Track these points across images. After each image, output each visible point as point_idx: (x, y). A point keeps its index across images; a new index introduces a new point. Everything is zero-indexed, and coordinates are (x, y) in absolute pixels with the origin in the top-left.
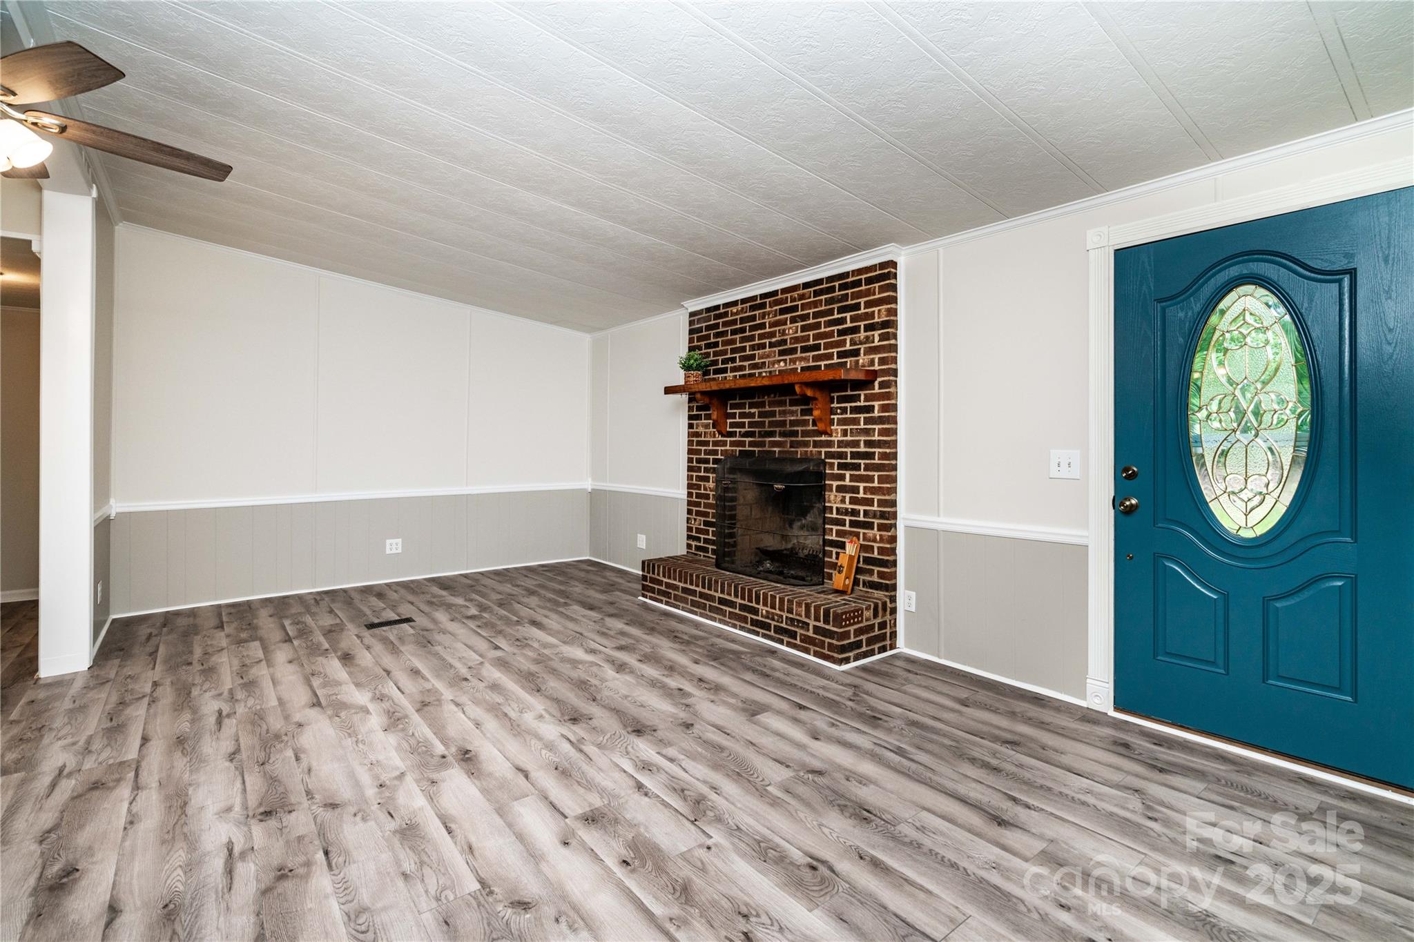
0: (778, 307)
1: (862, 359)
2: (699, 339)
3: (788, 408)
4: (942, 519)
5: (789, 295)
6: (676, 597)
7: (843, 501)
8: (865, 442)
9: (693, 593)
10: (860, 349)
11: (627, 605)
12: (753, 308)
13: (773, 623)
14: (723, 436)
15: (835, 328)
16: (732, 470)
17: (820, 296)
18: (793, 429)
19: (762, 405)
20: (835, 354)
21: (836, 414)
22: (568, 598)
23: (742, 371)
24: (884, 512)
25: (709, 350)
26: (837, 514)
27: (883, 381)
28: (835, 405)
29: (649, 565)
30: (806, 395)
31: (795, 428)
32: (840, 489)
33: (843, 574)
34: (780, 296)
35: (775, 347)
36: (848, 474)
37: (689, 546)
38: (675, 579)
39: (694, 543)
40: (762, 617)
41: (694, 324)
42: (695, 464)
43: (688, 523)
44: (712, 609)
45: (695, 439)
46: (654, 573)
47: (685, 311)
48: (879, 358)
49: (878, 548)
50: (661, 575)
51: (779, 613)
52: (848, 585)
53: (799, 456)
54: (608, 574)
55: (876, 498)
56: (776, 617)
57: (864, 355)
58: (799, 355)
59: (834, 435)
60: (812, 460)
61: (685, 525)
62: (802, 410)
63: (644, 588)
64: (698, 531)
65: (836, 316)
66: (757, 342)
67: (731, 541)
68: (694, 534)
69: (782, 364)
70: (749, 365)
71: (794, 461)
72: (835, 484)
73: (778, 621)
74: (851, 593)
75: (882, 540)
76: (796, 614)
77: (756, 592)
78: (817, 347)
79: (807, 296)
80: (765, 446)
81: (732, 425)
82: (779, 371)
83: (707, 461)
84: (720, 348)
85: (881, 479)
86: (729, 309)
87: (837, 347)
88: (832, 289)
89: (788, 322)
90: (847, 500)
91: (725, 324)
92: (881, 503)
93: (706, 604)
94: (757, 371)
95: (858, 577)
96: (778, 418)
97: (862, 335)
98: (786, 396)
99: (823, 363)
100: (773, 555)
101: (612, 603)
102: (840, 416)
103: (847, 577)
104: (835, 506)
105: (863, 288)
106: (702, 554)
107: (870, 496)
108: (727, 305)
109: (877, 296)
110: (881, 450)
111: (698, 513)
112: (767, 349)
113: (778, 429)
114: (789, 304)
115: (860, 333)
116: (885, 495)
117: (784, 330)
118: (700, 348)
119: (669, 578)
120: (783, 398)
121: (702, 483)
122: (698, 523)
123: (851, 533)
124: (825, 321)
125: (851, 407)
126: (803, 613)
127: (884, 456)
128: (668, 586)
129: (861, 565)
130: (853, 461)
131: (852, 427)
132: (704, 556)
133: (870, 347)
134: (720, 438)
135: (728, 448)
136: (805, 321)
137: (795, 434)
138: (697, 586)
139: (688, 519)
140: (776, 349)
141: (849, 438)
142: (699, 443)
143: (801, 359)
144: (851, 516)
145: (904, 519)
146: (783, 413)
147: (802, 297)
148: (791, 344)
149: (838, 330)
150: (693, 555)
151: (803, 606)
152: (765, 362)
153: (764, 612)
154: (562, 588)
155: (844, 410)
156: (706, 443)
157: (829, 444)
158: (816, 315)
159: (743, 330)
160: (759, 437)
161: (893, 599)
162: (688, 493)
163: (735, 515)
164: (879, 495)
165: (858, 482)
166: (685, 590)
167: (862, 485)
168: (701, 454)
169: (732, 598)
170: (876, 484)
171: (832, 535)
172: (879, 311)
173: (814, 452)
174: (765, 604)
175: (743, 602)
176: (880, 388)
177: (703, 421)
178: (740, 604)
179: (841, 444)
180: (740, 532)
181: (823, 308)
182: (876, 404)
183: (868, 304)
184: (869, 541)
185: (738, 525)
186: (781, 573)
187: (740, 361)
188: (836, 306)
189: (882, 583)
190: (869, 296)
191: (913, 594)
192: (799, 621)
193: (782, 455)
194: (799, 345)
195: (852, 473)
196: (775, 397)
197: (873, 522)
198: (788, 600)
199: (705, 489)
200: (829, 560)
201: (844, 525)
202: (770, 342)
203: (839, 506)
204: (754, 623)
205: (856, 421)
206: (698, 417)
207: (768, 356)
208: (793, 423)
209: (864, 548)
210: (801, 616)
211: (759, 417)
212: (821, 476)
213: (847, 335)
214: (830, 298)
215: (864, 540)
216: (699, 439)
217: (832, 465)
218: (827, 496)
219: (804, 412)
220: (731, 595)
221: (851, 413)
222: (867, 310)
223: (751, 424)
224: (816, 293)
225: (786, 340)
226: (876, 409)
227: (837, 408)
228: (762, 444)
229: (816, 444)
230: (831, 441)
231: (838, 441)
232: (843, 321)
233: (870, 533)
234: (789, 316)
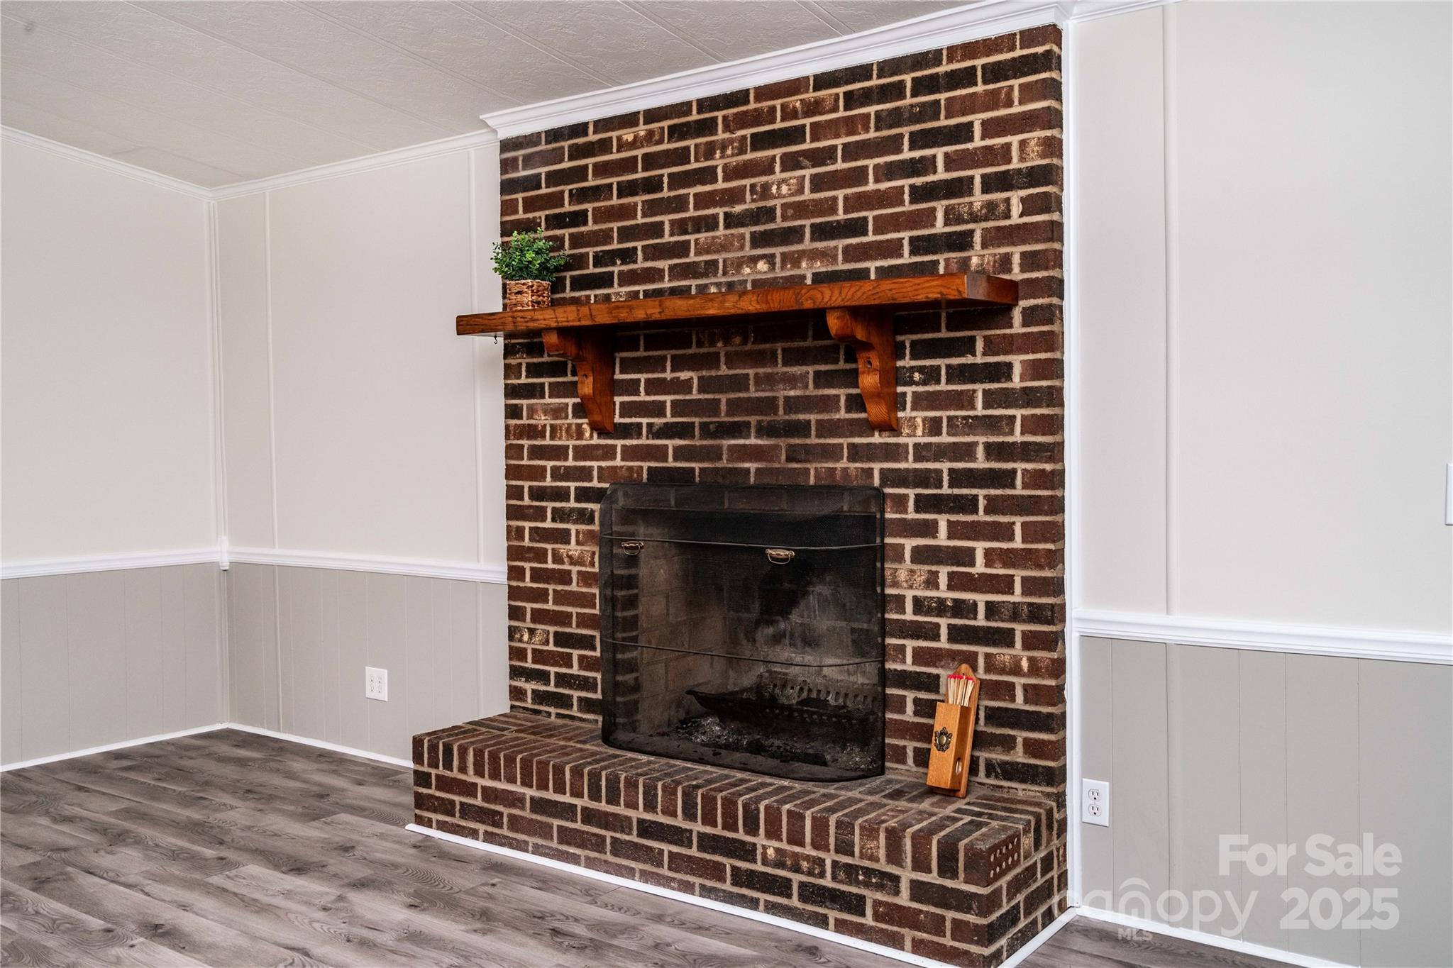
0: (748, 132)
1: (977, 257)
2: (530, 205)
3: (781, 369)
4: (1177, 619)
5: (778, 103)
6: (515, 823)
7: (932, 582)
8: (988, 446)
9: (567, 811)
10: (972, 232)
11: (385, 851)
12: (677, 132)
13: (796, 878)
14: (603, 433)
15: (906, 183)
16: (629, 516)
17: (862, 105)
18: (794, 417)
19: (711, 361)
20: (906, 243)
21: (911, 382)
22: (221, 843)
23: (652, 281)
24: (1040, 606)
25: (558, 232)
26: (915, 613)
27: (1033, 308)
28: (907, 362)
29: (433, 748)
30: (854, 337)
31: (801, 417)
32: (921, 555)
33: (951, 753)
34: (752, 105)
35: (743, 225)
36: (943, 521)
37: (516, 693)
38: (512, 780)
39: (529, 687)
40: (765, 862)
41: (516, 169)
42: (527, 501)
43: (511, 638)
44: (619, 848)
45: (526, 443)
46: (448, 765)
47: (490, 137)
48: (1023, 254)
49: (1026, 688)
50: (471, 770)
51: (814, 853)
52: (961, 774)
53: (812, 481)
54: (297, 765)
55: (1018, 575)
56: (805, 865)
57: (984, 246)
58: (807, 244)
59: (906, 431)
60: (851, 490)
61: (505, 643)
62: (817, 374)
63: (421, 801)
64: (540, 656)
65: (907, 154)
66: (692, 213)
67: (629, 678)
68: (529, 664)
69: (762, 266)
70: (671, 268)
71: (798, 491)
72: (909, 544)
73: (810, 873)
74: (968, 792)
75: (1035, 669)
76: (862, 856)
77: (745, 806)
78: (857, 228)
79: (828, 105)
80: (720, 458)
81: (628, 409)
82: (754, 282)
83: (562, 495)
84: (591, 226)
85: (1031, 533)
86: (614, 134)
87: (912, 229)
88: (896, 91)
89: (778, 168)
90: (943, 580)
91: (601, 170)
92: (1031, 586)
93: (603, 838)
94: (693, 283)
95: (977, 754)
96: (753, 393)
97: (978, 199)
98: (775, 341)
99: (872, 265)
100: (720, 705)
101: (346, 849)
102: (921, 389)
103: (958, 759)
104: (909, 595)
105: (980, 88)
106: (552, 710)
107: (1001, 571)
108: (604, 124)
109: (1016, 109)
110: (1029, 466)
111: (539, 616)
112: (721, 231)
113: (753, 419)
114: (779, 125)
115: (971, 194)
116: (1041, 567)
117: (766, 187)
118: (530, 226)
119: (495, 776)
120: (767, 346)
121: (549, 547)
122: (542, 638)
123: (953, 655)
124: (876, 167)
125: (948, 367)
126: (882, 853)
127: (1037, 479)
128: (489, 794)
129: (982, 727)
130: (956, 491)
131: (952, 413)
132: (559, 716)
133: (998, 229)
134: (596, 441)
135: (618, 462)
136: (823, 164)
137: (801, 429)
138: (577, 793)
139: (512, 632)
140: (747, 231)
141: (945, 438)
142: (537, 452)
143: (813, 255)
144: (954, 616)
145: (1080, 620)
146: (770, 380)
147: (813, 108)
148: (784, 218)
149: (912, 187)
150: (529, 715)
151: (882, 836)
152: (715, 262)
153: (770, 852)
154: (195, 814)
155: (931, 375)
156: (560, 452)
157: (894, 452)
158: (852, 152)
159: (652, 185)
160: (701, 438)
161: (1061, 800)
162: (511, 569)
163: (636, 617)
164: (1025, 568)
165: (970, 539)
166: (540, 806)
167: (980, 547)
168: (544, 478)
169: (679, 822)
170: (1018, 543)
171: (904, 661)
172: (1023, 144)
173: (852, 472)
174: (773, 833)
175: (708, 830)
176: (1025, 324)
177: (548, 400)
178: (702, 836)
179: (922, 452)
180: (647, 656)
181: (872, 134)
182: (1017, 360)
183: (991, 128)
184: (1003, 671)
185: (642, 641)
186: (756, 749)
187: (646, 259)
188: (906, 130)
189: (1037, 766)
190: (995, 107)
191: (1104, 787)
192: (869, 872)
193: (766, 480)
194: (807, 223)
195: (954, 518)
196: (745, 342)
197: (1013, 630)
198: (839, 824)
199: (558, 559)
200: (896, 716)
201: (936, 637)
202: (727, 215)
203: (920, 593)
204: (742, 878)
205: (965, 400)
206: (533, 391)
207: (724, 248)
208: (791, 404)
209: (987, 689)
210: (877, 860)
211: (700, 391)
212: (873, 526)
213: (937, 199)
214: (890, 111)
215: (988, 669)
216: (538, 442)
217: (901, 502)
218: (888, 573)
219: (823, 379)
220: (674, 815)
221: (948, 382)
222: (988, 142)
223: (678, 408)
224: (852, 100)
225: (773, 209)
226: (1017, 371)
227: (912, 369)
228: (715, 454)
229: (856, 453)
230: (898, 445)
231: (916, 445)
232: (925, 166)
233: (1003, 654)
234: (778, 152)
